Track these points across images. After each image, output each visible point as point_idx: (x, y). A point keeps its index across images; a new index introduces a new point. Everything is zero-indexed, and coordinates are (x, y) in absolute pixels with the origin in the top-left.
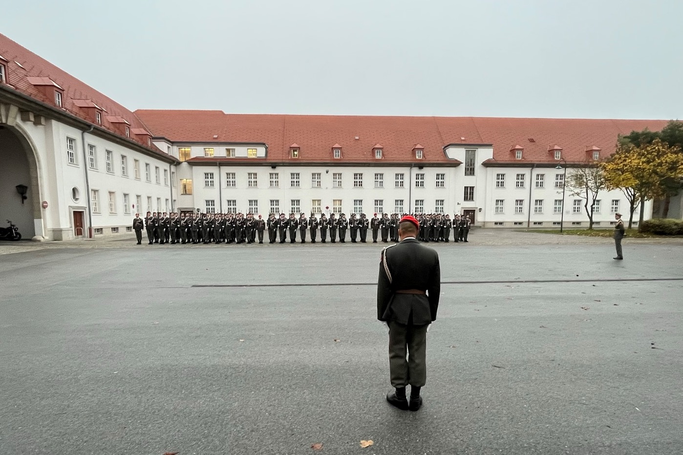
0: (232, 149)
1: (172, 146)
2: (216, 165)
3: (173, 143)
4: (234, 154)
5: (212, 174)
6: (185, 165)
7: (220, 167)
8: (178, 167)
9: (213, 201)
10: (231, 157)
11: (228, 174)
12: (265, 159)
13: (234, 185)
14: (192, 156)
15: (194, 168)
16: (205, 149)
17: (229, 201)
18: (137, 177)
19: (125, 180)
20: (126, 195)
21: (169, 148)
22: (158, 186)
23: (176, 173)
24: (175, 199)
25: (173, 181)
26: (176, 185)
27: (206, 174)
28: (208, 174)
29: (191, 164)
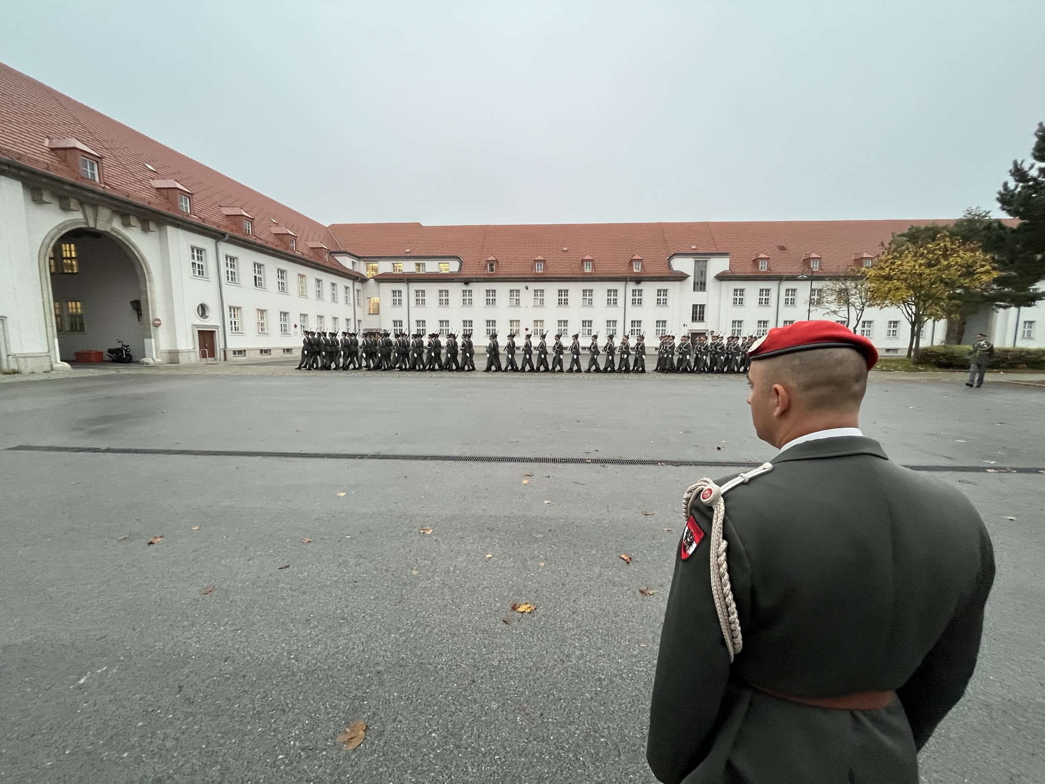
0: (422, 264)
1: (359, 261)
2: (404, 282)
3: (359, 258)
4: (425, 269)
6: (372, 281)
7: (408, 284)
8: (364, 284)
9: (401, 322)
10: (421, 272)
11: (417, 291)
12: (457, 274)
13: (424, 304)
14: (380, 272)
15: (381, 284)
16: (393, 264)
17: (418, 322)
18: (303, 294)
19: (283, 296)
20: (285, 314)
21: (353, 263)
22: (334, 304)
23: (362, 291)
24: (360, 319)
25: (358, 299)
26: (361, 303)
27: (394, 292)
28: (396, 292)
29: (377, 280)
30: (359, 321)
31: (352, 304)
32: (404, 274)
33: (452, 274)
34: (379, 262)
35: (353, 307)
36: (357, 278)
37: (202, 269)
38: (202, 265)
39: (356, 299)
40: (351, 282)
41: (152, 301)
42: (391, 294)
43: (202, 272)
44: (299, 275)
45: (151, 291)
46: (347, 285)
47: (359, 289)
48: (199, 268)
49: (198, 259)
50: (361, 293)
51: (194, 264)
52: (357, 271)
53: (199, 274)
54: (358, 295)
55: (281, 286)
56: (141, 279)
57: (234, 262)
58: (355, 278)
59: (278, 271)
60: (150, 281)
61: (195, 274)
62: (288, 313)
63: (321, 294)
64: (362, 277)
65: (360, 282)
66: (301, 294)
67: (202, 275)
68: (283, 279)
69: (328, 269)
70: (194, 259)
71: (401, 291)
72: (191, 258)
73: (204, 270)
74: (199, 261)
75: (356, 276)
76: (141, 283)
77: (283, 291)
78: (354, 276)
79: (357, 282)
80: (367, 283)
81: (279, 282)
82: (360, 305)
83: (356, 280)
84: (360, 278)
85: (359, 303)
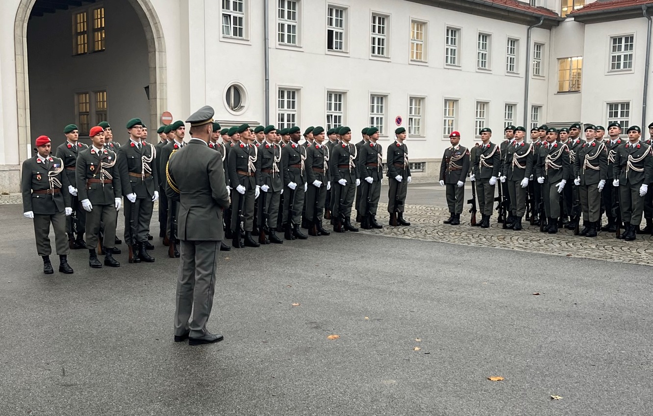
2: (640, 15)
5: (630, 39)
6: (570, 22)
8: (554, 30)
9: (626, 105)
15: (590, 28)
18: (418, 58)
19: (378, 65)
20: (381, 98)
22: (482, 76)
23: (546, 47)
24: (538, 103)
25: (537, 64)
26: (544, 71)
27: (616, 40)
28: (620, 40)
29: (580, 19)
30: (536, 108)
31: (523, 74)
35: (524, 80)
36: (538, 19)
37: (241, 24)
38: (241, 19)
39: (532, 62)
40: (524, 28)
41: (162, 83)
42: (608, 44)
43: (241, 29)
44: (413, 21)
45: (161, 68)
46: (515, 36)
47: (540, 40)
48: (235, 23)
49: (235, 9)
50: (545, 51)
51: (227, 17)
52: (542, 5)
53: (235, 34)
54: (538, 55)
55: (376, 46)
56: (150, 49)
57: (294, 9)
58: (534, 20)
59: (374, 18)
60: (161, 52)
61: (229, 34)
62: (386, 96)
63: (456, 56)
64: (547, 18)
65: (541, 27)
66: (415, 58)
67: (241, 35)
68: (383, 33)
69: (473, 7)
70: (228, 8)
71: (632, 38)
72: (223, 8)
73: (244, 27)
74: (237, 10)
75: (534, 15)
76: (150, 55)
77: (381, 55)
78: (531, 16)
79: (537, 27)
80: (559, 27)
81: (374, 39)
82: (540, 74)
83: (535, 24)
84: (543, 18)
85: (538, 71)
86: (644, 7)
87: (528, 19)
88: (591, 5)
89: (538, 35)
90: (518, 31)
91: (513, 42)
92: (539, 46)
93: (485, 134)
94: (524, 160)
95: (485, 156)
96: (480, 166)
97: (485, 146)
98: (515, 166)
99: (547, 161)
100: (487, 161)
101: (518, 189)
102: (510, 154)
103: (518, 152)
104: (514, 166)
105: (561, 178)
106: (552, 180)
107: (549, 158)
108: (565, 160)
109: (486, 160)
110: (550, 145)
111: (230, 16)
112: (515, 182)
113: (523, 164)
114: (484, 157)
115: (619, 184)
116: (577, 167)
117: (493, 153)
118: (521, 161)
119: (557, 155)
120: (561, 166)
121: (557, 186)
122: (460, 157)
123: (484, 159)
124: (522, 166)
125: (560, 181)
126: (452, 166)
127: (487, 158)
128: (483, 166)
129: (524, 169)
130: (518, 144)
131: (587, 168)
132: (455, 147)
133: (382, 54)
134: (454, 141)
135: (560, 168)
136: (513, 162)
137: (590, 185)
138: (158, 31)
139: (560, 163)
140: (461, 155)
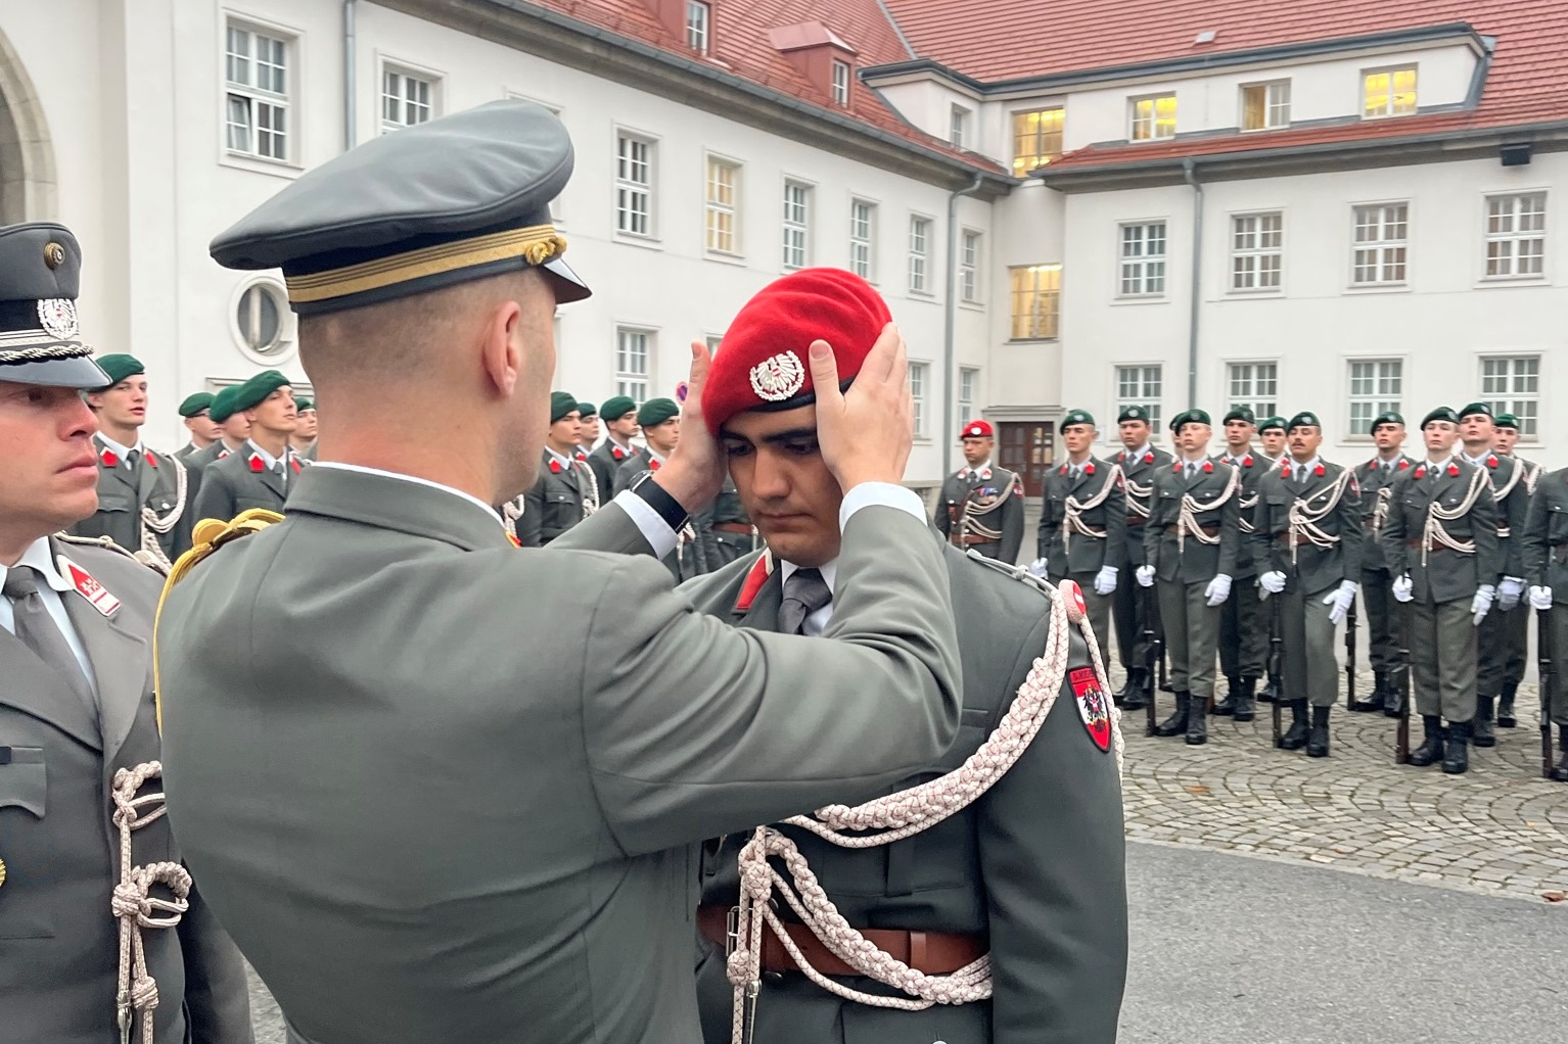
0: (1274, 83)
1: (981, 103)
2: (1180, 180)
3: (984, 90)
4: (1286, 110)
5: (1158, 229)
6: (1034, 189)
7: (1198, 189)
8: (1000, 204)
9: (1154, 371)
10: (1268, 126)
11: (1239, 221)
12: (1467, 117)
13: (1272, 279)
14: (1071, 145)
15: (1077, 203)
16: (1132, 100)
17: (1239, 369)
18: (723, 246)
19: (631, 257)
20: (642, 337)
21: (958, 114)
23: (986, 238)
24: (970, 362)
25: (969, 276)
26: (982, 293)
27: (1131, 231)
28: (1138, 230)
29: (1056, 183)
30: (968, 373)
31: (941, 298)
32: (1183, 144)
33: (1431, 117)
34: (1072, 99)
35: (942, 311)
36: (970, 176)
37: (279, 126)
38: (279, 111)
39: (959, 274)
40: (941, 195)
42: (1116, 239)
43: (279, 139)
44: (713, 160)
46: (925, 211)
47: (974, 225)
48: (264, 121)
49: (263, 84)
50: (984, 246)
51: (240, 102)
52: (974, 148)
53: (264, 149)
54: (969, 256)
55: (629, 210)
56: (10, 174)
57: (424, 99)
58: (961, 177)
59: (622, 142)
60: (40, 181)
61: (245, 148)
62: (653, 333)
63: (805, 249)
64: (988, 175)
65: (978, 195)
66: (715, 247)
67: (279, 153)
68: (643, 180)
69: (841, 136)
70: (244, 78)
71: (1162, 227)
72: (230, 77)
73: (287, 133)
74: (267, 88)
75: (964, 167)
76: (8, 189)
77: (638, 233)
78: (958, 170)
79: (967, 195)
80: (1009, 198)
81: (622, 192)
82: (975, 300)
83: (964, 188)
84: (980, 176)
85: (969, 291)
86: (1187, 163)
87: (952, 175)
88: (1077, 155)
89: (971, 212)
90: (929, 199)
91: (921, 223)
92: (971, 236)
93: (1077, 430)
94: (1216, 516)
95: (1082, 502)
96: (1066, 534)
97: (1076, 471)
98: (1190, 535)
99: (1295, 518)
100: (1088, 516)
101: (1195, 610)
102: (1168, 499)
103: (1198, 491)
104: (1186, 536)
105: (1341, 576)
106: (1312, 583)
107: (1301, 511)
108: (1351, 517)
109: (1086, 516)
110: (1302, 470)
111: (248, 100)
112: (1186, 586)
113: (1212, 531)
114: (1078, 506)
115: (1553, 603)
116: (1399, 540)
117: (1104, 493)
118: (1210, 522)
119: (1326, 502)
120: (1336, 539)
121: (1327, 601)
122: (997, 502)
123: (1077, 510)
124: (1211, 536)
125: (1337, 585)
126: (971, 532)
127: (1087, 506)
128: (1074, 533)
129: (1217, 546)
130: (1191, 467)
131: (1438, 546)
132: (979, 471)
133: (642, 231)
134: (976, 451)
135: (1334, 543)
136: (1180, 522)
137: (1446, 604)
138: (31, 123)
139: (1332, 527)
140: (998, 495)
